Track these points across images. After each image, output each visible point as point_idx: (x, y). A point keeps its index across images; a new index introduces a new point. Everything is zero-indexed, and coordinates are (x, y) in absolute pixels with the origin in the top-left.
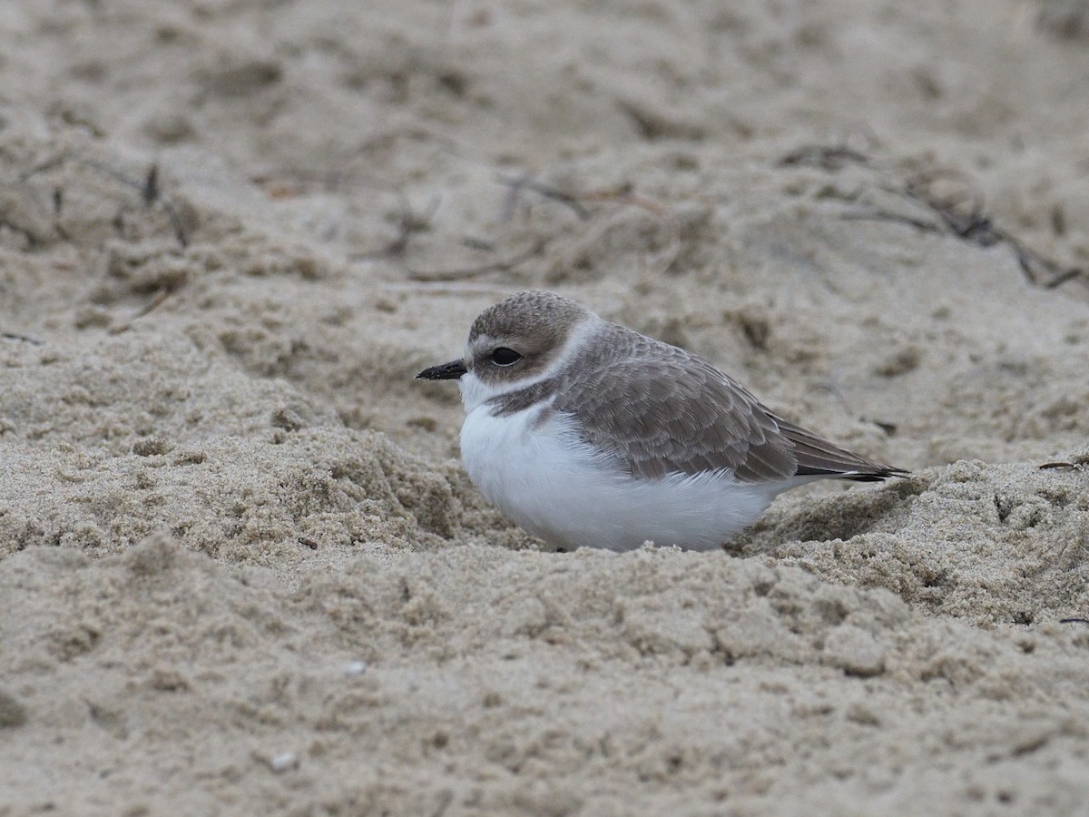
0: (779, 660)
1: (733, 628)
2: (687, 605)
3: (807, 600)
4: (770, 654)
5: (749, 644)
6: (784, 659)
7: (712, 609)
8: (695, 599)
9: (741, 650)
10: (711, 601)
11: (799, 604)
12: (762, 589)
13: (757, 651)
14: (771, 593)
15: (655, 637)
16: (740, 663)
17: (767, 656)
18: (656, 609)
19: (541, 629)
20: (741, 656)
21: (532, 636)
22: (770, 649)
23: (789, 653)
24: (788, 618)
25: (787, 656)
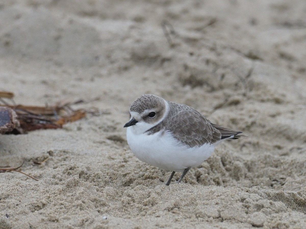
0: (237, 221)
1: (226, 211)
2: (217, 204)
3: (253, 204)
4: (235, 219)
5: (229, 216)
6: (238, 221)
7: (223, 205)
8: (219, 202)
9: (225, 218)
10: (224, 203)
11: (250, 205)
12: (243, 200)
13: (231, 218)
14: (244, 201)
15: (201, 212)
16: (225, 221)
17: (234, 220)
18: (207, 204)
19: (172, 209)
20: (225, 219)
21: (169, 211)
22: (235, 218)
23: (240, 219)
24: (246, 209)
25: (239, 220)
